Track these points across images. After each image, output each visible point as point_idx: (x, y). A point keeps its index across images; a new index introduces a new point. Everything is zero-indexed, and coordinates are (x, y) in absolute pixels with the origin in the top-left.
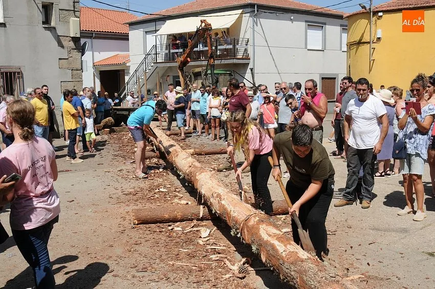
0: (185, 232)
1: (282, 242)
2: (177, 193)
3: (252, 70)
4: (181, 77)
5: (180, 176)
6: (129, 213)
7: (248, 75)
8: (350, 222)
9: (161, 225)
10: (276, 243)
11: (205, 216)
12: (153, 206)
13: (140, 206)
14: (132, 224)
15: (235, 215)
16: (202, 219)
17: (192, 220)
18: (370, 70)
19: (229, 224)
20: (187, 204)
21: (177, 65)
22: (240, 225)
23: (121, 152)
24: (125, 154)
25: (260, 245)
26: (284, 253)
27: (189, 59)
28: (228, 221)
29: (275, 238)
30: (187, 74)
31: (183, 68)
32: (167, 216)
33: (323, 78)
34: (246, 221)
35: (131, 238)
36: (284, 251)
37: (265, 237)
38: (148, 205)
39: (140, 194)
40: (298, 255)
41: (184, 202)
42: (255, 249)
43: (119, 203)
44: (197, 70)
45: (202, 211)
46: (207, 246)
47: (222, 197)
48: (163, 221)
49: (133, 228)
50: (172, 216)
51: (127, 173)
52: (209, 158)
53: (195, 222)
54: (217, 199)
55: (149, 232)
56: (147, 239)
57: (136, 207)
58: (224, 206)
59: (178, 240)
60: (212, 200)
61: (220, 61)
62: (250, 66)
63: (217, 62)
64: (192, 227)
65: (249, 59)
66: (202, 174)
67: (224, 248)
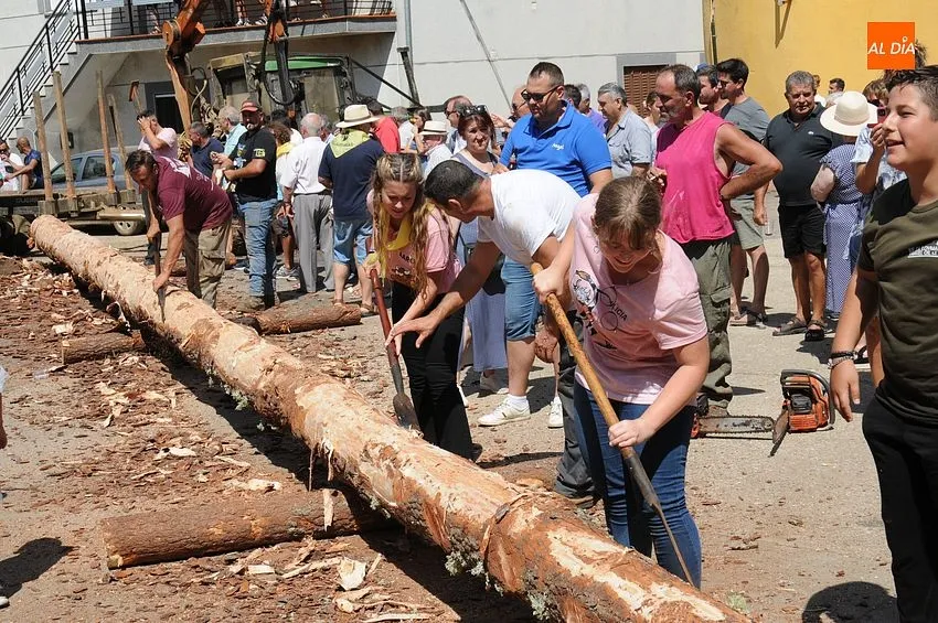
0: (285, 576)
1: (633, 577)
2: (229, 459)
3: (404, 53)
4: (177, 85)
5: (236, 403)
6: (85, 535)
7: (393, 71)
8: (793, 507)
9: (202, 562)
10: (614, 581)
11: (339, 524)
12: (159, 505)
13: (115, 510)
14: (104, 565)
15: (458, 505)
16: (332, 533)
17: (298, 537)
18: (779, 36)
19: (435, 537)
20: (271, 489)
21: (162, 45)
22: (479, 538)
23: (10, 342)
24: (23, 346)
25: (561, 593)
26: (646, 610)
27: (200, 27)
28: (431, 530)
29: (608, 566)
30: (198, 75)
31: (182, 56)
32: (217, 532)
33: (627, 70)
34: (498, 522)
35: (113, 613)
36: (645, 603)
37: (575, 568)
38: (143, 505)
39: (104, 473)
40: (694, 611)
41: (257, 484)
42: (542, 606)
43: (40, 504)
44: (230, 61)
45: (329, 506)
46: (368, 613)
47: (402, 457)
48: (207, 547)
49: (112, 579)
50: (236, 529)
51: (44, 407)
52: (305, 341)
53: (310, 543)
54: (383, 464)
55: (167, 590)
56: (166, 610)
57: (103, 515)
58: (411, 483)
59: (269, 604)
60: (364, 468)
61: (300, 28)
62: (399, 41)
63: (295, 33)
64: (305, 561)
65: (394, 19)
66: (317, 389)
67: (423, 616)
